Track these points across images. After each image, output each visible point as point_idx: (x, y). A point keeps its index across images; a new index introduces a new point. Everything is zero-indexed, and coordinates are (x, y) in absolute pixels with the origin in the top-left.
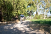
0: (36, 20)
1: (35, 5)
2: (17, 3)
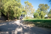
0: (27, 19)
2: (17, 10)
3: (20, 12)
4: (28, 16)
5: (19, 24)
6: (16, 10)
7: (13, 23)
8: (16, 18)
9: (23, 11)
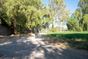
0: (52, 33)
1: (51, 17)
3: (39, 18)
4: (55, 26)
5: (36, 43)
6: (30, 13)
7: (25, 41)
8: (31, 29)
9: (45, 16)
